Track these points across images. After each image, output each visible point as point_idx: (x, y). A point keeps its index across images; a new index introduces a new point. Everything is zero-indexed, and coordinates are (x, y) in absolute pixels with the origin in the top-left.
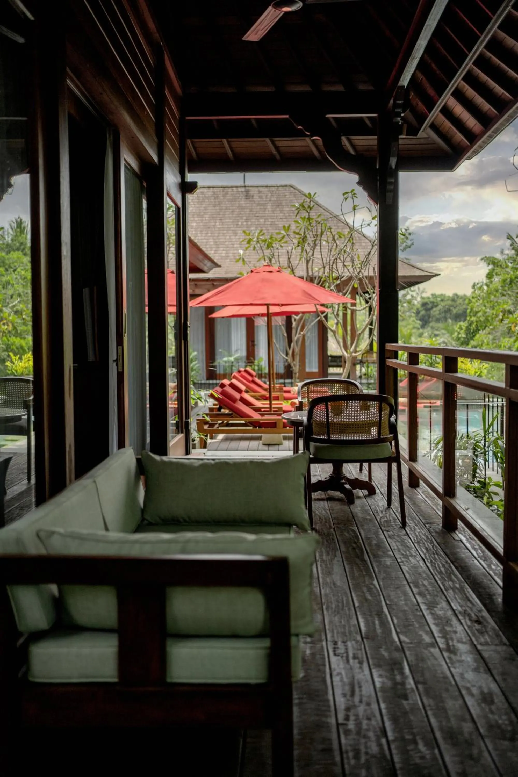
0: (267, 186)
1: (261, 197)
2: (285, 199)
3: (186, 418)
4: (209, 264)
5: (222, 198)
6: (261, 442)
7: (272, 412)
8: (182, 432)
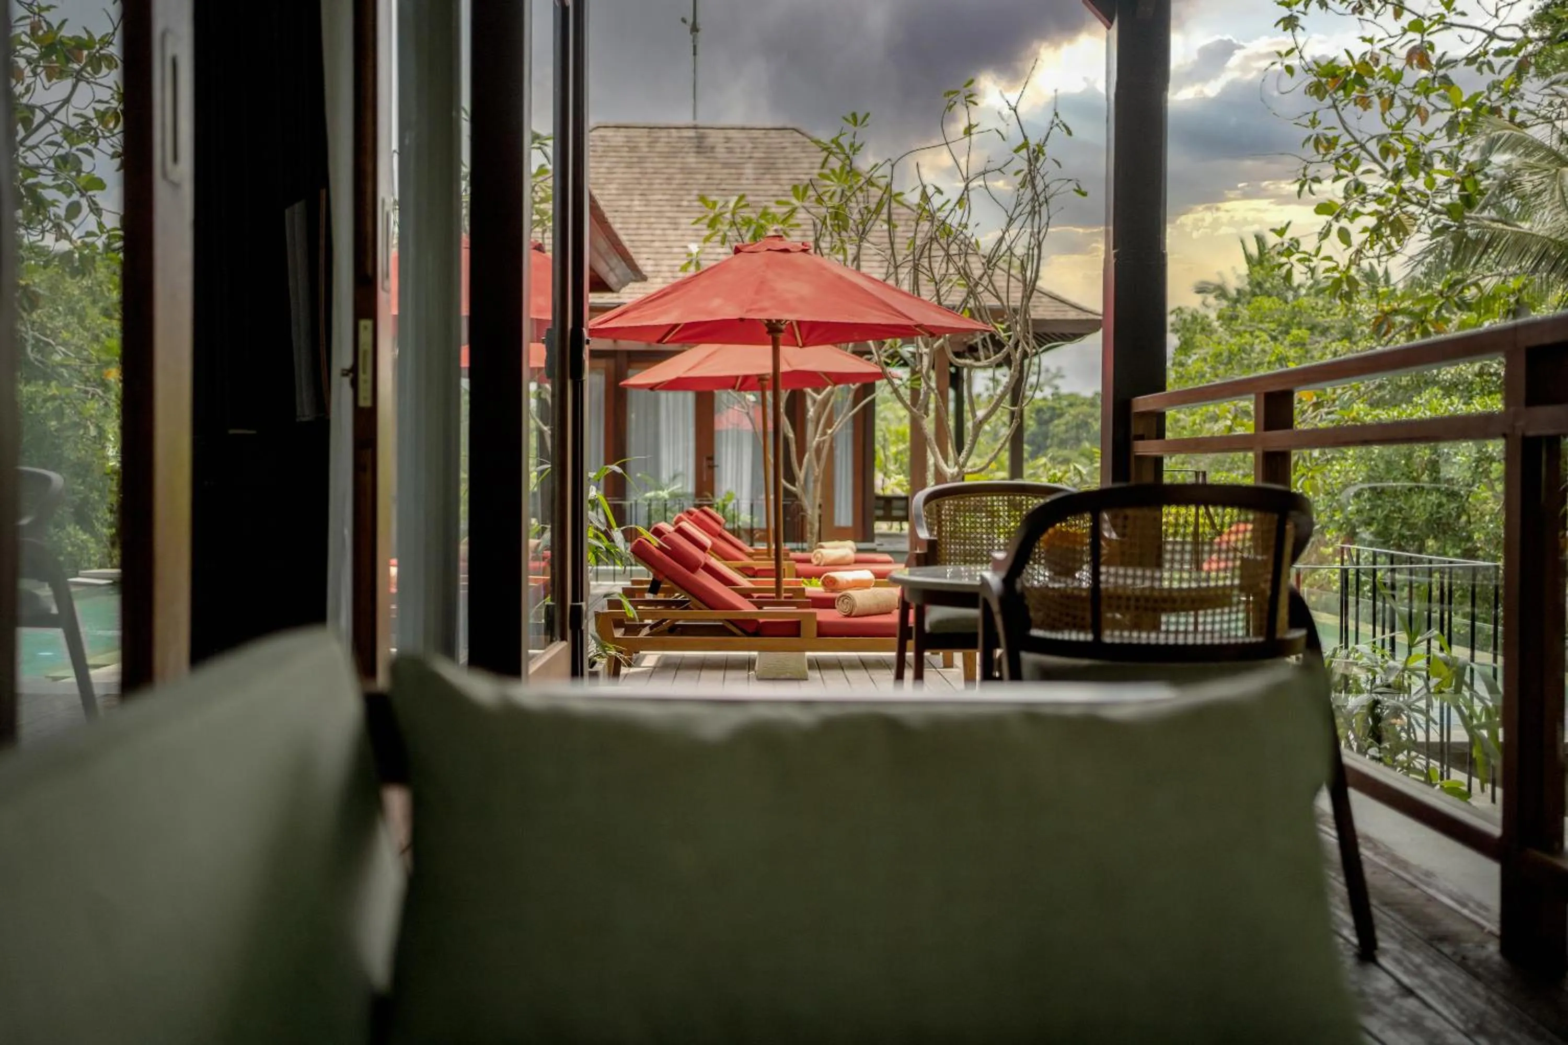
0: (743, 129)
1: (730, 150)
2: (781, 155)
3: (575, 599)
4: (621, 268)
5: (646, 150)
6: (752, 673)
7: (783, 599)
8: (563, 638)
